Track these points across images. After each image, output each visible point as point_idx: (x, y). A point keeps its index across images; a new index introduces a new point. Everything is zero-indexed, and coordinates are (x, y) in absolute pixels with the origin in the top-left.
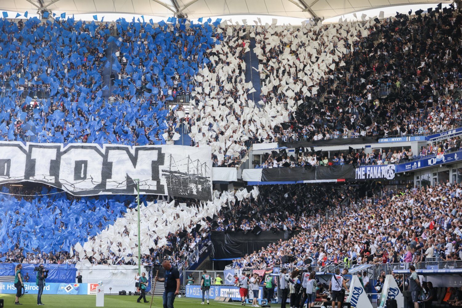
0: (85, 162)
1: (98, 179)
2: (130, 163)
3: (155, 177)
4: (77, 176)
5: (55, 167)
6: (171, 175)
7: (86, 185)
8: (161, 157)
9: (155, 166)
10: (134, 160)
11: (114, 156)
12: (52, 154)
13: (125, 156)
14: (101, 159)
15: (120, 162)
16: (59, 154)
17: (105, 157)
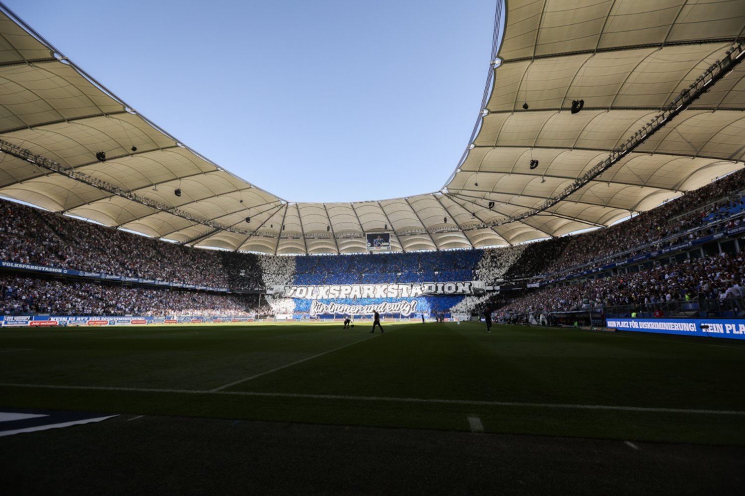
0: (451, 287)
1: (455, 290)
2: (463, 286)
3: (470, 289)
4: (449, 289)
5: (443, 288)
6: (474, 289)
7: (450, 292)
8: (471, 285)
9: (470, 287)
10: (464, 285)
11: (458, 285)
12: (442, 285)
13: (461, 284)
14: (455, 286)
15: (460, 286)
16: (444, 285)
17: (456, 285)
